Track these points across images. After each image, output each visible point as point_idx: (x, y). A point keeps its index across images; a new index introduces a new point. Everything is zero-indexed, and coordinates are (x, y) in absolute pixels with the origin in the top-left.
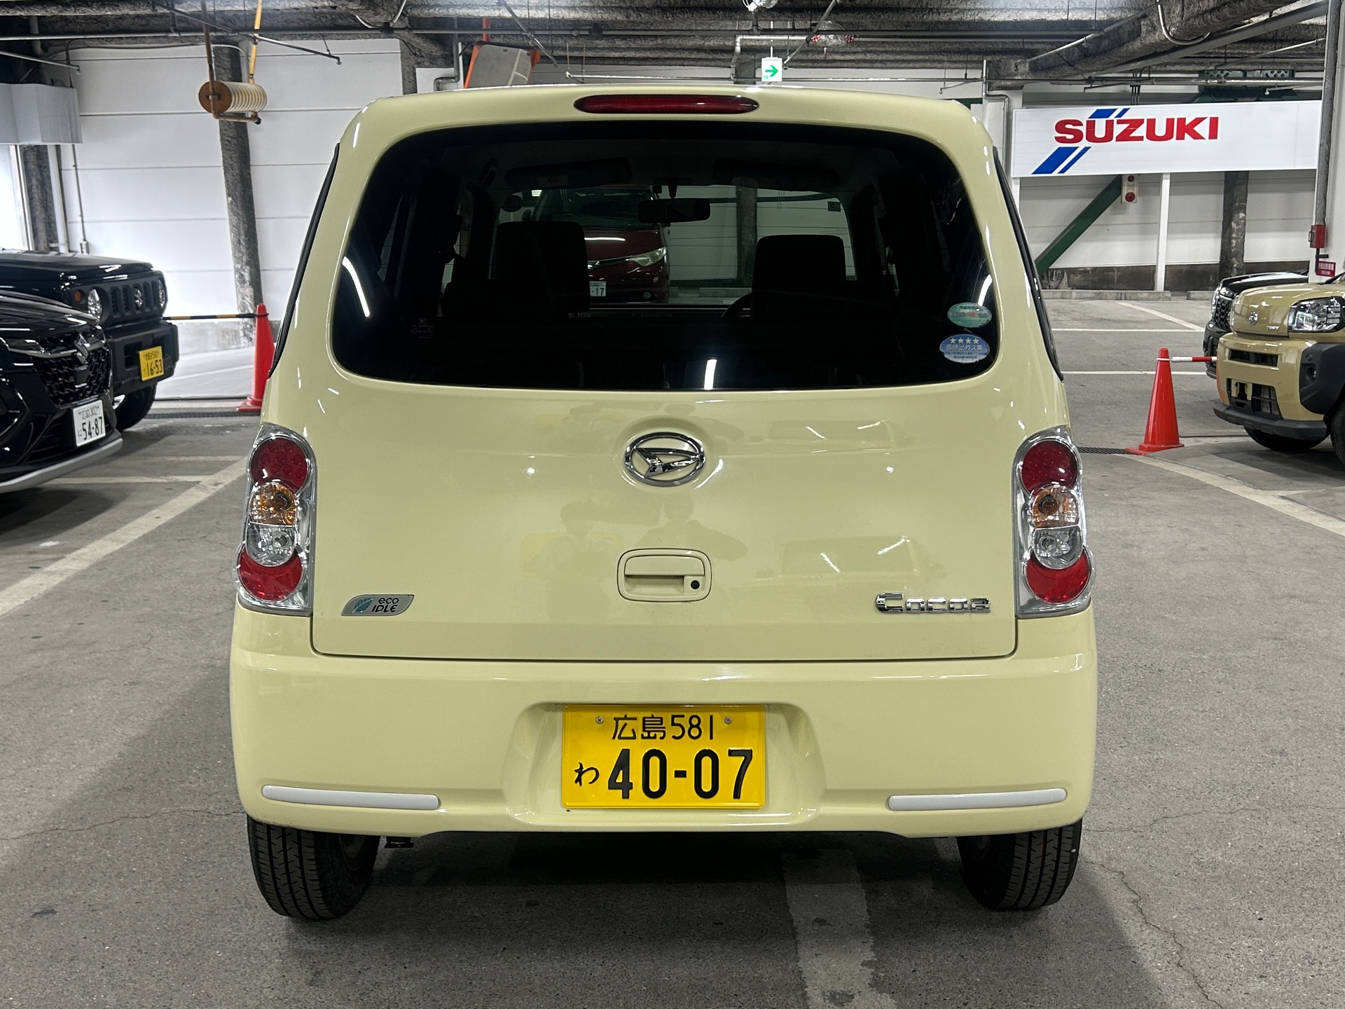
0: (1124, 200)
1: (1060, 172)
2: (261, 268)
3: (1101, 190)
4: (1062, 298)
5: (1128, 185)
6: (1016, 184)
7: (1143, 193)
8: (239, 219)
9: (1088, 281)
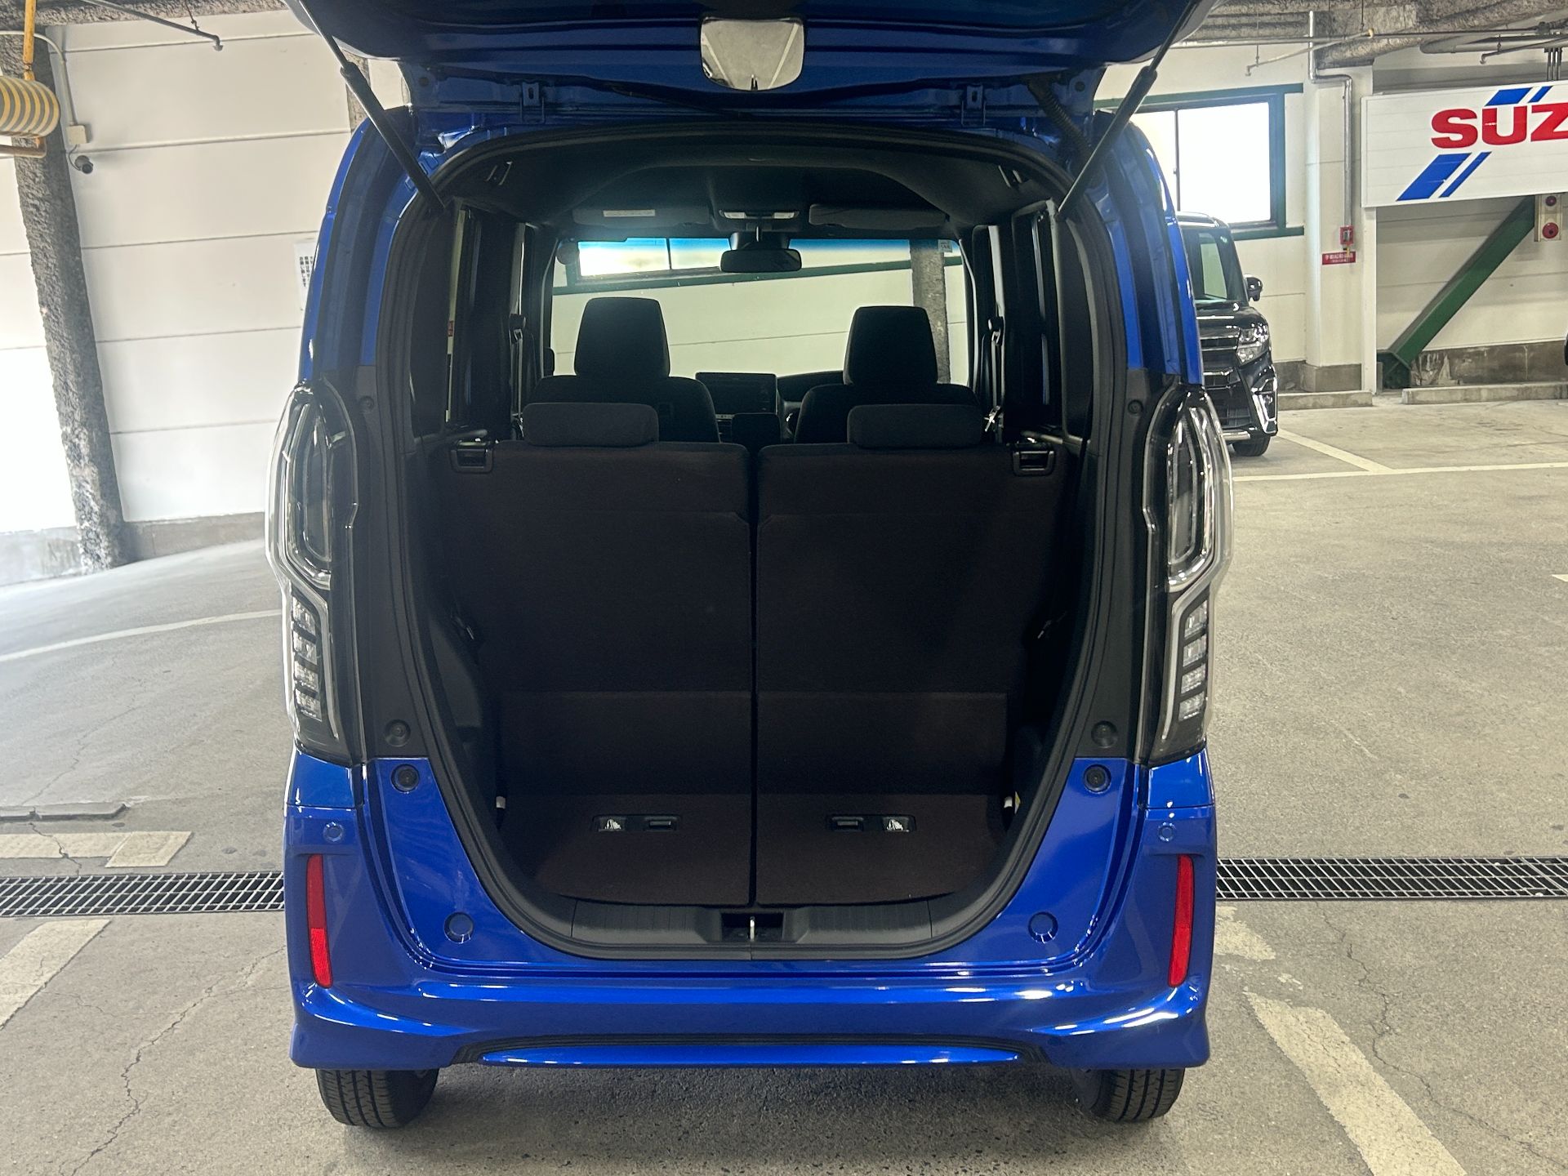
0: (1541, 235)
1: (1442, 196)
2: (110, 429)
3: (1497, 223)
5: (1547, 212)
6: (1372, 218)
8: (63, 345)
9: (1483, 368)
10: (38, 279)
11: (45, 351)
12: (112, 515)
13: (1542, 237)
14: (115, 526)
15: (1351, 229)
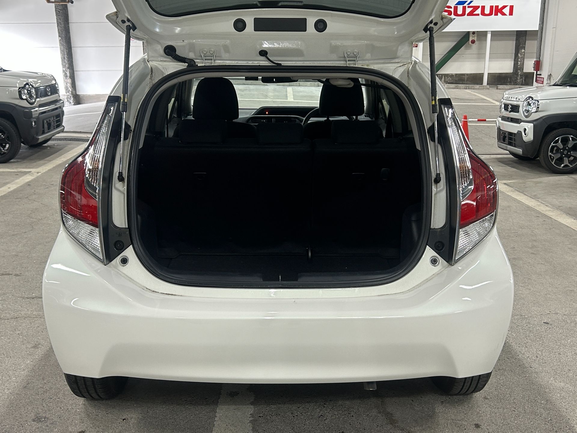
2: (75, 70)
5: (472, 36)
7: (479, 40)
8: (64, 48)
9: (453, 80)
10: (58, 30)
11: (59, 48)
12: (74, 92)
13: (471, 43)
14: (75, 95)
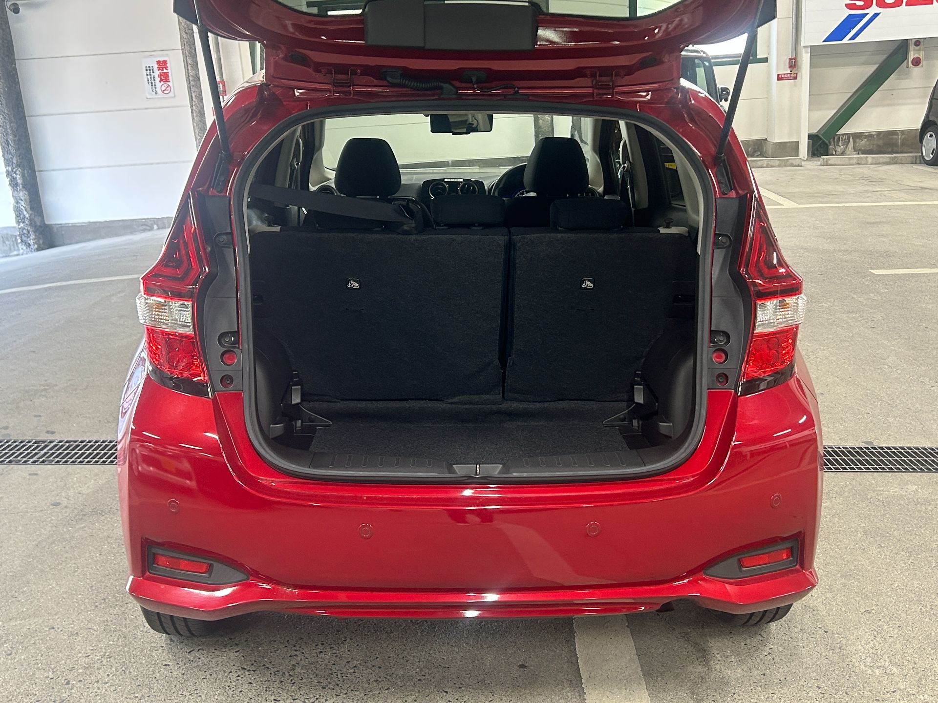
0: (910, 65)
1: (851, 39)
2: (36, 169)
3: (884, 57)
4: (859, 164)
5: (915, 50)
6: (806, 52)
7: (927, 57)
9: (873, 145)
12: (38, 220)
13: (911, 65)
14: (40, 226)
15: (795, 59)
